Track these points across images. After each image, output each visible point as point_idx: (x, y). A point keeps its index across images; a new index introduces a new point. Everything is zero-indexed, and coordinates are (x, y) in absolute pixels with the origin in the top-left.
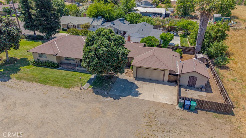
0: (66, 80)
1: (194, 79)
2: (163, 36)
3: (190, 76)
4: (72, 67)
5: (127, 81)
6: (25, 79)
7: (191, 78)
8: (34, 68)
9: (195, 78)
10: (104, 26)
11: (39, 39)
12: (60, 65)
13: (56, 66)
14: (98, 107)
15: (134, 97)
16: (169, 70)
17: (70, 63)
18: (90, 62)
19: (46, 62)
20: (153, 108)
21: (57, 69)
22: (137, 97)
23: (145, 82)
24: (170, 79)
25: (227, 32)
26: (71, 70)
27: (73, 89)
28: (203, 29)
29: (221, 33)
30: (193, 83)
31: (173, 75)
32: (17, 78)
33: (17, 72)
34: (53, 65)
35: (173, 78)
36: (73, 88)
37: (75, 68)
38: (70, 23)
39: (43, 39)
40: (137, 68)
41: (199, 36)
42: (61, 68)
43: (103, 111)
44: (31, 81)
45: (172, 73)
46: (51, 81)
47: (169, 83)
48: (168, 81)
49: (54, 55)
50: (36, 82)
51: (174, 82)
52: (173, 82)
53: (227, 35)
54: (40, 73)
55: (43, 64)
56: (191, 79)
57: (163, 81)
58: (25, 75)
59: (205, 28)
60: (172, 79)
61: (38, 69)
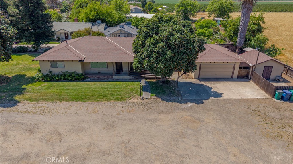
0: (110, 92)
1: (269, 70)
2: (201, 32)
3: (265, 66)
4: (107, 76)
5: (191, 83)
6: (43, 99)
7: (266, 68)
8: (47, 84)
9: (270, 68)
10: (109, 31)
11: (22, 53)
12: (87, 77)
13: (82, 78)
14: (186, 116)
15: (218, 98)
16: (241, 62)
17: (99, 73)
18: (158, 57)
19: (65, 74)
20: (252, 106)
21: (84, 82)
22: (221, 98)
23: (214, 82)
24: (240, 74)
25: (262, 25)
26: (106, 80)
27: (130, 101)
28: (247, 20)
29: (258, 26)
30: (268, 74)
31: (245, 68)
32: (30, 100)
33: (22, 93)
34: (77, 77)
35: (244, 72)
36: (131, 99)
37: (112, 77)
38: (62, 29)
39: (28, 52)
40: (200, 65)
41: (242, 28)
42: (89, 80)
43: (198, 119)
44: (57, 100)
45: (243, 66)
46: (89, 96)
47: (239, 79)
48: (238, 77)
49: (80, 61)
50: (66, 100)
51: (245, 77)
52: (243, 77)
53: (262, 28)
54: (63, 89)
55: (60, 77)
56: (265, 70)
57: (232, 77)
58: (39, 94)
59: (248, 18)
60: (243, 74)
61: (55, 85)
